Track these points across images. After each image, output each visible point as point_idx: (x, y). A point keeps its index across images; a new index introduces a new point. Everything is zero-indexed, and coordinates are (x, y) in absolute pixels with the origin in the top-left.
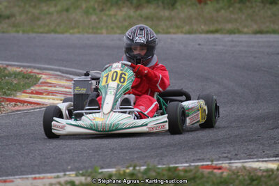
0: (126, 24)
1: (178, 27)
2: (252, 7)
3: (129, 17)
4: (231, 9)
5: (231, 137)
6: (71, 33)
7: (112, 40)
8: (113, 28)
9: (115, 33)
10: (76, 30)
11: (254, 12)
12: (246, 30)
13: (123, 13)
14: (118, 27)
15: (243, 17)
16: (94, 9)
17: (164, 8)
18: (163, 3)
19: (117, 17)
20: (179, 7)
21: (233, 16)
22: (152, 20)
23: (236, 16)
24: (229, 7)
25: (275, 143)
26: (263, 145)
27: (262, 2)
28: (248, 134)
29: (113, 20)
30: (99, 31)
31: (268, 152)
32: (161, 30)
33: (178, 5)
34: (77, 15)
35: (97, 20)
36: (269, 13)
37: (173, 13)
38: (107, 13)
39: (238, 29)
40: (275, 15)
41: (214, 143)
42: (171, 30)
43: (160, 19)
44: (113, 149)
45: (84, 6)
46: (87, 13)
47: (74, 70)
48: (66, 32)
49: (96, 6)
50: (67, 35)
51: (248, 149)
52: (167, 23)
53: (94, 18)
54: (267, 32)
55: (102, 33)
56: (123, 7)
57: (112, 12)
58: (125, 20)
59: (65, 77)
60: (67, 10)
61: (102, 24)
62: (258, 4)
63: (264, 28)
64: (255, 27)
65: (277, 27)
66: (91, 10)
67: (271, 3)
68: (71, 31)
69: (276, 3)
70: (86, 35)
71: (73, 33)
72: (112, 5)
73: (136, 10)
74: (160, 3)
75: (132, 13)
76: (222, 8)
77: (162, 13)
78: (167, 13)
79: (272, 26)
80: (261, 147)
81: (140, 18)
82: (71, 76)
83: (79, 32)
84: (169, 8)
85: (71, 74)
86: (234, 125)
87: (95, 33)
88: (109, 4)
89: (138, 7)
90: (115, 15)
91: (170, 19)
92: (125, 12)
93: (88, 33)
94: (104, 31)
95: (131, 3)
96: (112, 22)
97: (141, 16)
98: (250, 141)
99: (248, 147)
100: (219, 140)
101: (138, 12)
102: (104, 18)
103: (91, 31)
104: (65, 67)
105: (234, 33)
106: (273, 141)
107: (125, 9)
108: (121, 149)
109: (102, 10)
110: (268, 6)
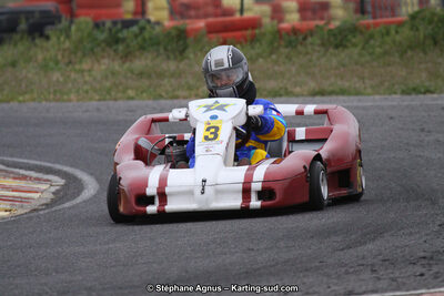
0: (108, 84)
1: (190, 88)
2: (307, 53)
3: (113, 74)
4: (274, 57)
5: (277, 264)
6: (20, 102)
7: (87, 111)
8: (87, 92)
9: (91, 99)
10: (27, 96)
11: (310, 61)
12: (298, 90)
13: (103, 67)
14: (95, 91)
15: (294, 69)
16: (57, 63)
17: (168, 58)
18: (166, 49)
19: (94, 73)
20: (192, 56)
21: (276, 68)
22: (149, 76)
23: (282, 68)
24: (271, 53)
25: (347, 273)
26: (329, 276)
27: (323, 45)
28: (304, 259)
29: (87, 78)
30: (65, 97)
31: (336, 288)
32: (163, 94)
33: (190, 53)
34: (29, 72)
35: (61, 79)
36: (334, 62)
37: (182, 66)
38: (77, 67)
39: (286, 89)
40: (344, 66)
41: (251, 275)
42: (180, 93)
43: (161, 75)
44: (90, 288)
45: (40, 57)
46: (45, 67)
47: (26, 161)
48: (12, 99)
49: (60, 57)
50: (14, 104)
51: (304, 283)
52: (173, 81)
53: (56, 76)
54: (331, 93)
55: (70, 100)
56: (103, 57)
57: (85, 66)
58: (106, 78)
59: (12, 173)
60: (14, 64)
61: (70, 85)
62: (317, 48)
63: (326, 85)
64: (312, 85)
65: (347, 84)
66: (51, 64)
67: (337, 47)
68: (21, 98)
69: (345, 47)
70: (44, 103)
71: (24, 101)
72: (84, 55)
73: (124, 63)
74: (162, 50)
75: (116, 66)
76: (259, 56)
77: (164, 66)
78: (172, 65)
79: (339, 83)
80: (325, 279)
81: (129, 75)
82: (22, 172)
83: (34, 100)
84: (175, 58)
85: (21, 168)
86: (282, 244)
87: (57, 101)
88: (80, 54)
89: (127, 56)
90: (89, 71)
91: (177, 75)
92: (106, 64)
93: (46, 100)
94: (73, 96)
95: (115, 51)
96: (85, 82)
97: (132, 72)
98: (306, 270)
99: (305, 280)
100: (259, 269)
101: (127, 65)
102: (73, 75)
103: (52, 96)
104: (12, 156)
105: (281, 96)
106: (343, 270)
107: (106, 61)
108: (104, 289)
109: (70, 62)
110: (331, 50)
